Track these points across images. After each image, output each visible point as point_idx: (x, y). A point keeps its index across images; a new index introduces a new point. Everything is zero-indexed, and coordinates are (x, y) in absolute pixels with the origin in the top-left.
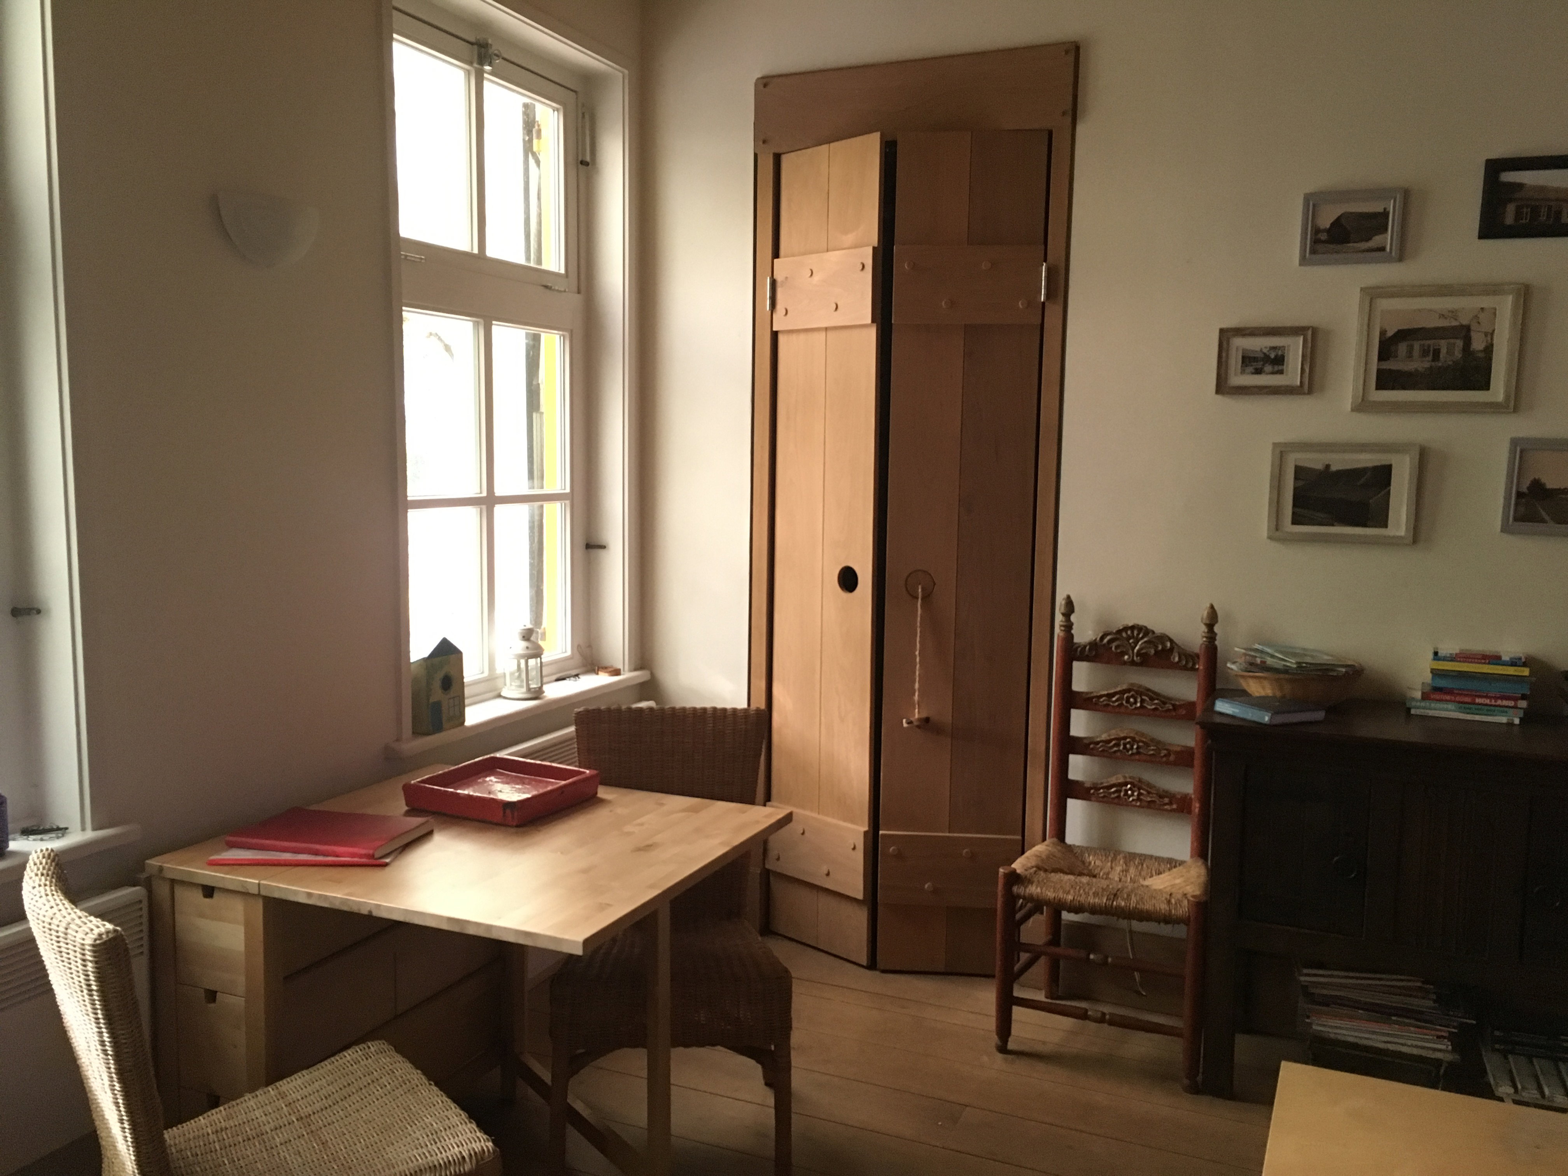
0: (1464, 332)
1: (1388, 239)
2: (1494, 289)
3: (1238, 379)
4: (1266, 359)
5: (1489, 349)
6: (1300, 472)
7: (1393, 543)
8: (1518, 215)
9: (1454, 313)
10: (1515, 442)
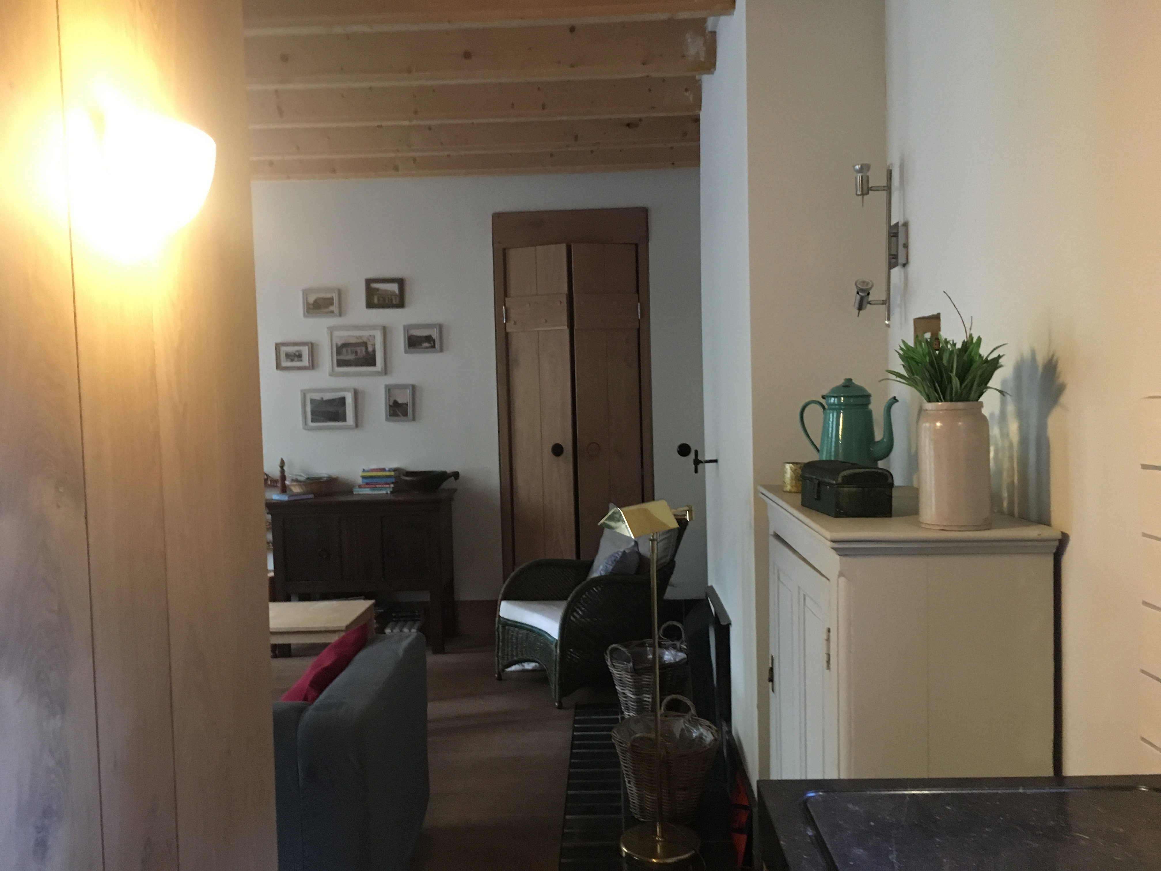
0: (365, 344)
1: (335, 308)
2: (373, 327)
3: (285, 363)
4: (295, 355)
5: (374, 351)
6: (312, 401)
7: (349, 428)
8: (379, 300)
9: (360, 337)
10: (386, 386)
